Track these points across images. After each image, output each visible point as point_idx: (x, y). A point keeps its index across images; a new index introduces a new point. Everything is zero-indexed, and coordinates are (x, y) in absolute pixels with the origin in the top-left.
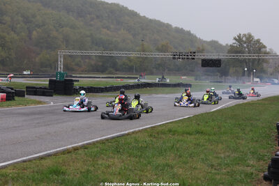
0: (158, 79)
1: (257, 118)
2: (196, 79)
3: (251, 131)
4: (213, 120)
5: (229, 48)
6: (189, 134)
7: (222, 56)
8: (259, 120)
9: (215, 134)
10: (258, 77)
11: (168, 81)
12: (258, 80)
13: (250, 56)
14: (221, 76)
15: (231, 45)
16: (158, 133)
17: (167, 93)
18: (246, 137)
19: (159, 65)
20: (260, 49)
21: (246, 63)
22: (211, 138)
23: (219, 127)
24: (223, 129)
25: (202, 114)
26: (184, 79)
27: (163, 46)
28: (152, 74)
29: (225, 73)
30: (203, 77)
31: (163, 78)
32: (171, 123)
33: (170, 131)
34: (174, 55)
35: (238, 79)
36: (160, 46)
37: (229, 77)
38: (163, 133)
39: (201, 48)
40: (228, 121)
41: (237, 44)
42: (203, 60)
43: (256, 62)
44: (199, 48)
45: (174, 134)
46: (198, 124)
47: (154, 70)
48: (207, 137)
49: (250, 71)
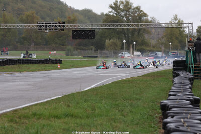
0: (22, 55)
1: (138, 97)
2: (67, 54)
3: (131, 112)
4: (86, 101)
5: (104, 18)
6: (57, 117)
7: (96, 26)
8: (140, 99)
9: (88, 117)
10: (138, 51)
11: (34, 57)
12: (139, 53)
13: (129, 25)
14: (96, 50)
15: (106, 15)
16: (20, 117)
17: (33, 71)
18: (125, 119)
19: (23, 38)
20: (140, 18)
21: (125, 34)
22: (83, 121)
23: (93, 109)
24: (97, 111)
25: (73, 94)
26: (53, 54)
27: (28, 16)
28: (16, 49)
29: (100, 47)
30: (76, 52)
31: (27, 53)
32: (36, 105)
33: (35, 114)
34: (40, 26)
35: (115, 53)
36: (24, 17)
37: (105, 51)
38: (26, 117)
39: (72, 18)
40: (104, 101)
41: (113, 13)
42: (74, 31)
43: (136, 33)
44: (70, 18)
45: (39, 119)
46: (69, 106)
47: (19, 45)
48: (78, 121)
49: (129, 43)
